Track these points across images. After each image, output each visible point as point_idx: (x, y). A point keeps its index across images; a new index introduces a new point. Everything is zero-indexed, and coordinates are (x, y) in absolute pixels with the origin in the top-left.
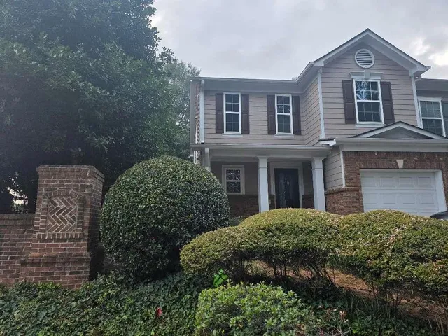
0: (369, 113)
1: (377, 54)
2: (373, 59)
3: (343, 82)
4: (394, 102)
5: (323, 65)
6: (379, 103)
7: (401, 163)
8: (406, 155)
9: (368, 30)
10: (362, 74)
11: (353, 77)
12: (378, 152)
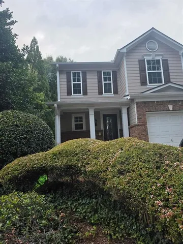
0: (155, 78)
1: (159, 42)
2: (157, 45)
3: (139, 61)
4: (170, 71)
5: (126, 51)
6: (161, 72)
7: (171, 107)
8: (174, 102)
9: (153, 28)
10: (150, 55)
11: (145, 57)
12: (157, 102)
